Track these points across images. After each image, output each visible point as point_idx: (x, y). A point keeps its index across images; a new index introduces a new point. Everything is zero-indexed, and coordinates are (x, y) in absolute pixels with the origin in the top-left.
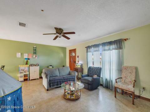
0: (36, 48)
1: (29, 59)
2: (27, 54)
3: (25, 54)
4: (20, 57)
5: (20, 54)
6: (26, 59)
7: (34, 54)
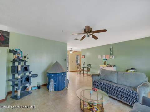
0: (112, 48)
1: (106, 60)
2: (105, 56)
3: (103, 56)
4: (100, 58)
5: (100, 56)
6: (104, 59)
7: (111, 54)
